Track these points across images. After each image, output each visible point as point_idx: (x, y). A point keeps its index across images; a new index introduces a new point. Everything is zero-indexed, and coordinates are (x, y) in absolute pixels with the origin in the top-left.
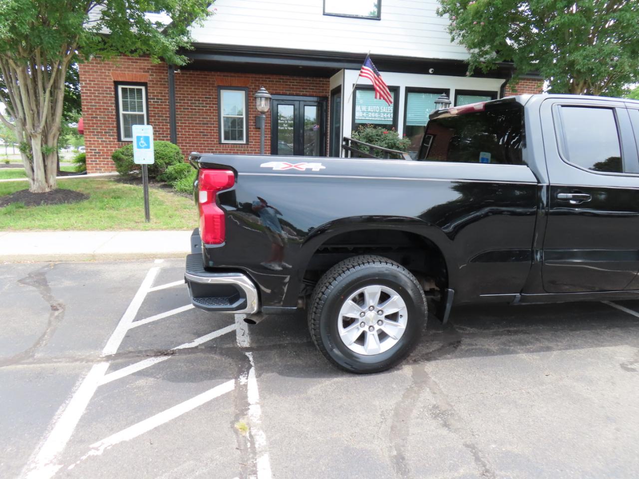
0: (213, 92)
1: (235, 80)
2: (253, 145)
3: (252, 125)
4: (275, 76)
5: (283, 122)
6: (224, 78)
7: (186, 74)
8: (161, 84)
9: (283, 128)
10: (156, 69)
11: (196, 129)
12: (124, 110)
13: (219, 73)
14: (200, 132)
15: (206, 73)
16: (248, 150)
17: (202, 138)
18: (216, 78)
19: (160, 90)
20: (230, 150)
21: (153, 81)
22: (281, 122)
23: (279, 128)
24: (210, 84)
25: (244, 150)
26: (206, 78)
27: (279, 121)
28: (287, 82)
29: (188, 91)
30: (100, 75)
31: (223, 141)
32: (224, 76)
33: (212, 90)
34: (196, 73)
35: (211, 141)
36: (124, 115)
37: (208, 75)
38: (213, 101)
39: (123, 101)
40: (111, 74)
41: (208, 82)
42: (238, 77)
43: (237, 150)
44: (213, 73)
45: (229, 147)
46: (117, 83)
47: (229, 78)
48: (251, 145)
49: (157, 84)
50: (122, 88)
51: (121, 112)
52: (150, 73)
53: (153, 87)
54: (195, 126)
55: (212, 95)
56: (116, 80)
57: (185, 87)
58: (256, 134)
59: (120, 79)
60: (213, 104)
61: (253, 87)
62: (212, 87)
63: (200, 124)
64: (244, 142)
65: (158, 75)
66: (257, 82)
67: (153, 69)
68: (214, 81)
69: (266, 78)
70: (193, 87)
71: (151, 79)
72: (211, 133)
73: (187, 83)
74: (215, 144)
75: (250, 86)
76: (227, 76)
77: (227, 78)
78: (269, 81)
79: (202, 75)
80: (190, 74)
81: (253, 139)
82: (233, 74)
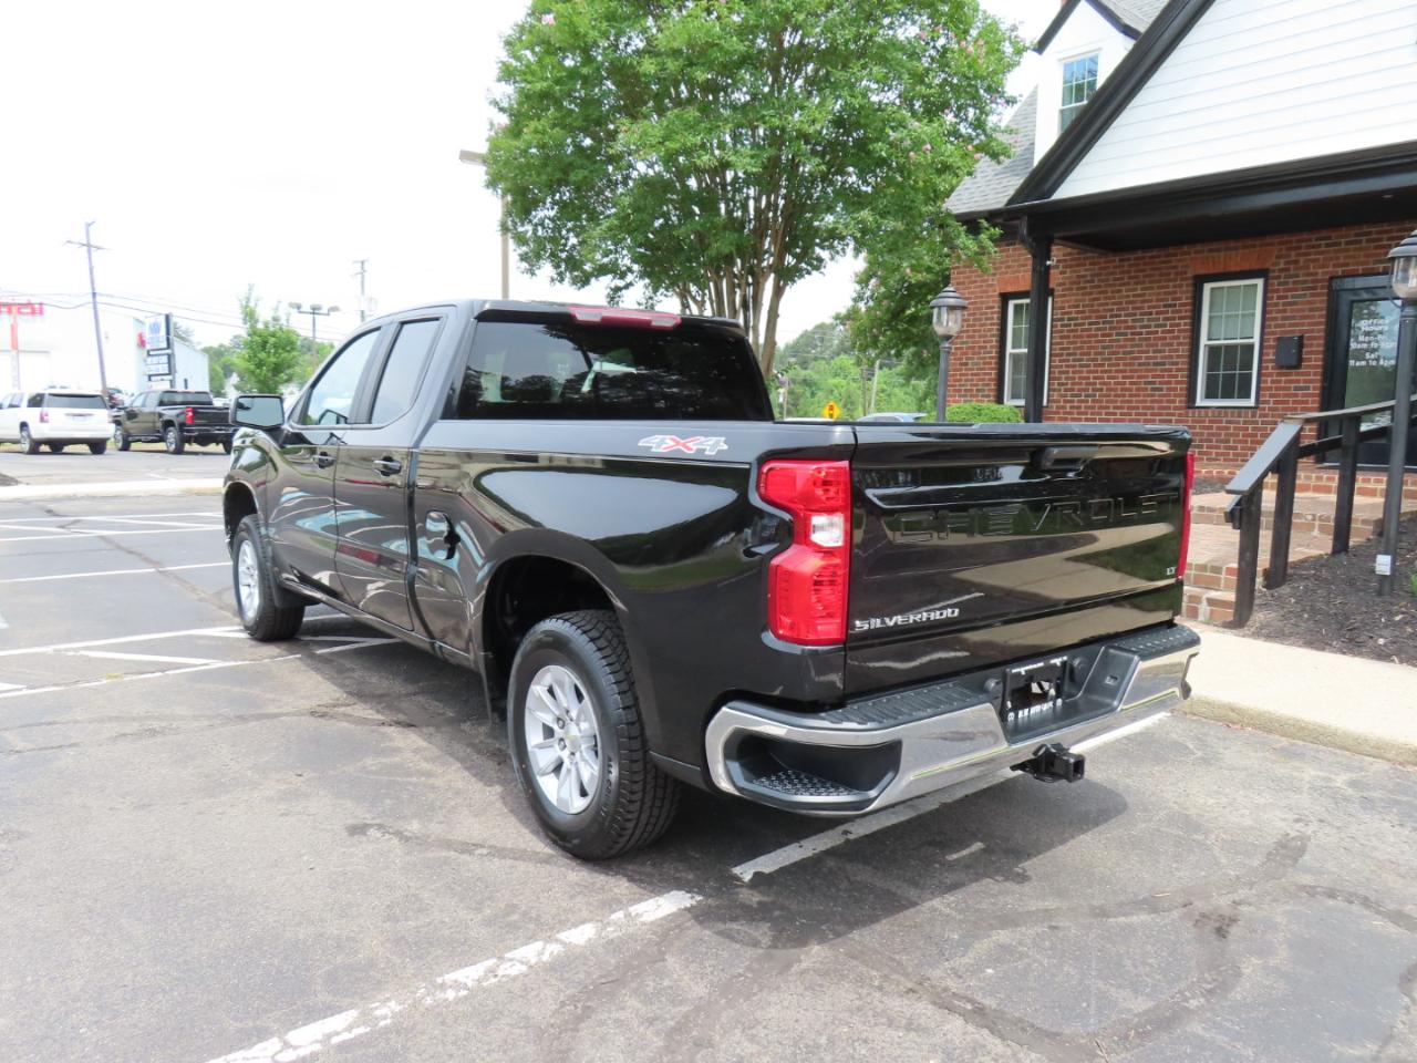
0: (1183, 292)
1: (1236, 258)
2: (1270, 409)
3: (1271, 361)
4: (1344, 231)
5: (1365, 346)
6: (1211, 254)
7: (1129, 259)
8: (1078, 289)
9: (1363, 363)
10: (1072, 260)
11: (1139, 377)
12: (1014, 347)
13: (1199, 247)
14: (1146, 383)
15: (1171, 250)
16: (1257, 423)
17: (1148, 395)
18: (1192, 260)
19: (1076, 300)
20: (1210, 422)
21: (1064, 284)
22: (1359, 346)
23: (1352, 362)
24: (1176, 274)
25: (1245, 422)
26: (1170, 262)
27: (1353, 345)
28: (1380, 240)
29: (1128, 296)
30: (981, 286)
31: (1200, 402)
32: (1211, 251)
33: (1181, 286)
34: (1149, 254)
35: (1168, 401)
36: (1013, 355)
37: (1175, 255)
38: (1180, 311)
39: (1014, 330)
40: (995, 282)
41: (1172, 271)
42: (1244, 247)
43: (1228, 422)
44: (1185, 248)
45: (1207, 416)
46: (1005, 298)
47: (1222, 254)
48: (1264, 409)
49: (1071, 289)
50: (1016, 306)
51: (1009, 350)
52: (1061, 269)
53: (1064, 296)
54: (1136, 371)
55: (1180, 299)
56: (1003, 291)
57: (1123, 288)
58: (1279, 382)
59: (1010, 289)
60: (1180, 318)
61: (1282, 266)
62: (1182, 279)
63: (1149, 364)
64: (1251, 402)
65: (1075, 272)
66: (1293, 253)
67: (1065, 261)
68: (1186, 266)
69: (1317, 239)
70: (1139, 287)
71: (1061, 281)
72: (1170, 383)
73: (1130, 278)
74: (1176, 408)
75: (1274, 264)
76: (1218, 250)
77: (1216, 254)
78: (1327, 245)
79: (1159, 256)
80: (1136, 259)
81: (1271, 396)
82: (1232, 244)
